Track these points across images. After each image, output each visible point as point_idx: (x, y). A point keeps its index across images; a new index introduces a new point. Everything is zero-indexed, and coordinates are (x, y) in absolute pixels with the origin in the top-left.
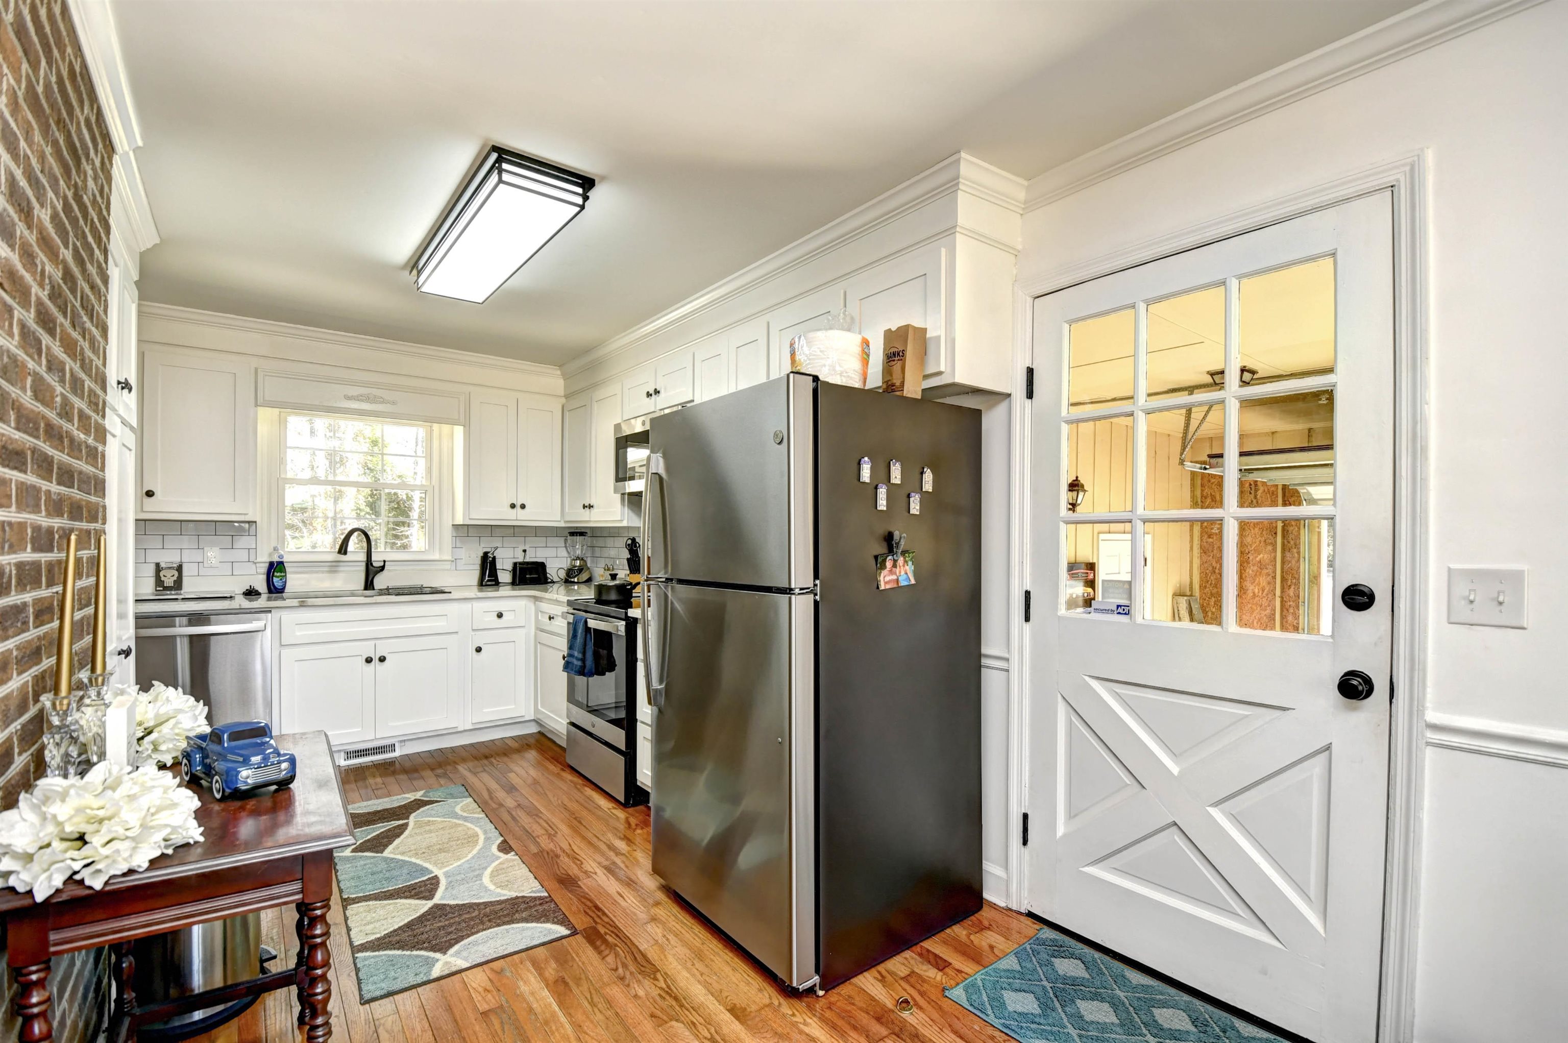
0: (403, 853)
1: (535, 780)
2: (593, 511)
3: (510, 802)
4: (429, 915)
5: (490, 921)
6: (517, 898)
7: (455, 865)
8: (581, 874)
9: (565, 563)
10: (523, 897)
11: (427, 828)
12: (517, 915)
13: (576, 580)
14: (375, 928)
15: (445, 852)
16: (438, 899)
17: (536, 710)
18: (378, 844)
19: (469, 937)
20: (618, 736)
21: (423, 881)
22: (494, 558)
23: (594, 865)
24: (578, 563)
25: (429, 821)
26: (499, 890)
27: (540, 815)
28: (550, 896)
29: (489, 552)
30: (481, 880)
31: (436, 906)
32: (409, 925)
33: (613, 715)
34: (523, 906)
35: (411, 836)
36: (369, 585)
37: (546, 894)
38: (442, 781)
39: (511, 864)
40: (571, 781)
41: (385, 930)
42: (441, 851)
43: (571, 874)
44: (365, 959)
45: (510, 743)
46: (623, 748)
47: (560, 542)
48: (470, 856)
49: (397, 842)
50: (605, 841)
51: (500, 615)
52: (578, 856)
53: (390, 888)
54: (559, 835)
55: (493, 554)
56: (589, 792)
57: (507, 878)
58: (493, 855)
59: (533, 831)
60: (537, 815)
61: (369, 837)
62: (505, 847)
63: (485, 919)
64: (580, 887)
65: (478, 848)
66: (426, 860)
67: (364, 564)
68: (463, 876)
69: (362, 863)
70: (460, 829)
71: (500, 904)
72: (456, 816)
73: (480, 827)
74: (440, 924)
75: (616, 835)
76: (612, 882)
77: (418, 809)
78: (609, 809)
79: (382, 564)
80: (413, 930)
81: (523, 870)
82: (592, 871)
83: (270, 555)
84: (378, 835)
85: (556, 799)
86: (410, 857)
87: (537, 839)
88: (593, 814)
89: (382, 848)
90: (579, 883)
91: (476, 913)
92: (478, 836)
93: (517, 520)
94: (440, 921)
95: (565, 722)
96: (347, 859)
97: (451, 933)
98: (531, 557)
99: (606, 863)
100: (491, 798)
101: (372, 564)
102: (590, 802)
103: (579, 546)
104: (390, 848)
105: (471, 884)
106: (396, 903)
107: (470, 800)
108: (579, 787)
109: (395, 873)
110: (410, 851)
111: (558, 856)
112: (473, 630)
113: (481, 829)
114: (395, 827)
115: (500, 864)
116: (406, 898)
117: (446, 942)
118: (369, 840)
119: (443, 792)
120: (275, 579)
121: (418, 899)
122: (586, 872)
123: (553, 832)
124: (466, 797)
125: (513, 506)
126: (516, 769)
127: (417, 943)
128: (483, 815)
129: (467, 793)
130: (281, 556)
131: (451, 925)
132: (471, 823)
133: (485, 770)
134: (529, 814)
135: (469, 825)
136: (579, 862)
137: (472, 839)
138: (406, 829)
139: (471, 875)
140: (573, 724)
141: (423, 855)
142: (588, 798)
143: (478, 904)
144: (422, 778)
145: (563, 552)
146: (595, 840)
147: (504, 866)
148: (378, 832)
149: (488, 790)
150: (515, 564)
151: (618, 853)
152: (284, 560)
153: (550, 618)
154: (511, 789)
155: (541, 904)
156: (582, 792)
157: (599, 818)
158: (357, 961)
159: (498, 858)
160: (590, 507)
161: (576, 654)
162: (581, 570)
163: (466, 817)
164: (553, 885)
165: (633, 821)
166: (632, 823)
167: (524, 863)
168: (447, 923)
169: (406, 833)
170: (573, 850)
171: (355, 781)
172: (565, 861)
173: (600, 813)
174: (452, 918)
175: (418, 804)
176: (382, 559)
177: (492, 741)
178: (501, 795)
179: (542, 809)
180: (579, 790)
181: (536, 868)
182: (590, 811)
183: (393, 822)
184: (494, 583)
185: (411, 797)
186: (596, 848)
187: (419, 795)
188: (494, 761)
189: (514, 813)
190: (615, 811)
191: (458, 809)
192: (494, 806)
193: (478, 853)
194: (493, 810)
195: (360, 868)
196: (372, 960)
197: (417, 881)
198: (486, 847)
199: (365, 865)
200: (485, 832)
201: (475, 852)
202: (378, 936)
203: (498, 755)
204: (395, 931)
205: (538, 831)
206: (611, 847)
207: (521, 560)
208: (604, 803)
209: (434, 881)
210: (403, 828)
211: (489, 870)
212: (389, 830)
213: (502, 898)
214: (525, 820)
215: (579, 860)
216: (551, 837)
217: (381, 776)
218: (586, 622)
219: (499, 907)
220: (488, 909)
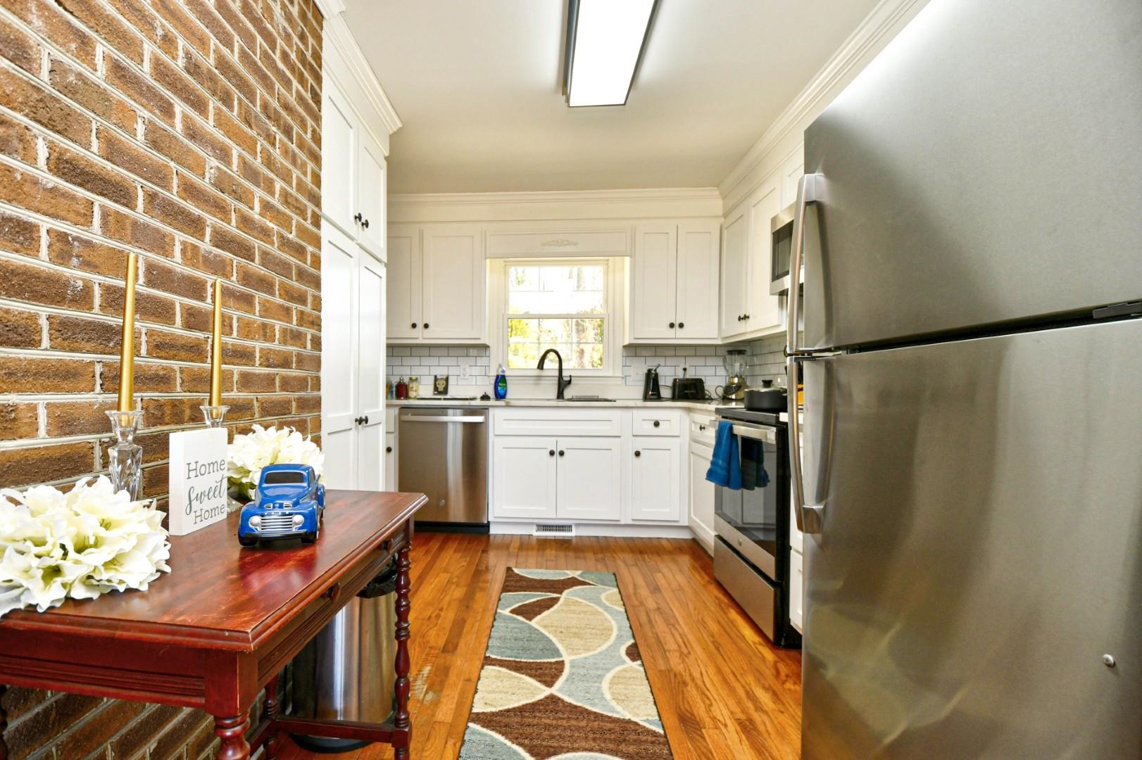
0: (545, 627)
1: (680, 585)
2: (749, 321)
3: (651, 604)
4: (542, 705)
5: (594, 739)
6: (629, 722)
7: (583, 655)
8: (708, 719)
9: (723, 382)
10: (636, 724)
11: (573, 608)
12: (623, 745)
13: (734, 397)
14: (495, 699)
15: (578, 637)
16: (555, 690)
17: (690, 517)
18: (529, 611)
19: (568, 751)
20: (767, 562)
21: (551, 663)
22: (656, 375)
23: (726, 712)
24: (736, 380)
25: (577, 601)
26: (613, 703)
27: (677, 627)
28: (665, 736)
29: (652, 369)
30: (600, 683)
31: (553, 699)
32: (521, 710)
33: (761, 536)
34: (633, 737)
35: (557, 611)
36: (560, 395)
37: (662, 732)
38: (599, 566)
39: (634, 675)
40: (716, 597)
41: (501, 705)
42: (576, 635)
43: (696, 713)
44: (474, 733)
45: (664, 543)
46: (772, 576)
47: (719, 361)
48: (599, 650)
49: (546, 613)
50: (743, 682)
51: (657, 424)
52: (707, 693)
53: (523, 660)
54: (692, 656)
55: (655, 370)
56: (734, 615)
57: (625, 692)
58: (620, 657)
59: (666, 644)
60: (674, 626)
61: (527, 602)
62: (634, 653)
63: (591, 736)
64: (704, 738)
65: (609, 643)
66: (562, 641)
67: (557, 378)
68: (586, 672)
69: (513, 625)
70: (599, 617)
71: (610, 722)
72: (599, 603)
73: (616, 621)
74: (547, 721)
75: (759, 681)
76: (745, 747)
77: (572, 587)
78: (754, 643)
79: (568, 379)
80: (523, 717)
81: (643, 687)
82: (722, 720)
83: (498, 371)
84: (534, 602)
85: (696, 613)
86: (550, 632)
87: (668, 653)
88: (735, 643)
89: (532, 615)
90: (703, 730)
91: (583, 724)
92: (612, 630)
93: (675, 338)
94: (549, 718)
95: (713, 533)
96: (505, 618)
97: (553, 737)
98: (691, 374)
99: (743, 717)
100: (635, 593)
101: (562, 378)
102: (734, 629)
103: (738, 365)
104: (538, 618)
105: (590, 684)
106: (520, 679)
107: (616, 590)
108: (723, 605)
109: (533, 645)
110: (552, 626)
111: (685, 684)
112: (634, 436)
113: (617, 623)
114: (548, 599)
115: (625, 670)
116: (531, 676)
117: (546, 746)
118: (526, 605)
119: (596, 576)
120: (499, 388)
121: (540, 681)
122: (714, 719)
123: (685, 651)
124: (612, 586)
125: (672, 325)
126: (664, 570)
127: (521, 734)
128: (623, 610)
129: (615, 583)
130: (503, 371)
131: (557, 727)
132: (611, 614)
133: (636, 565)
134: (666, 621)
135: (609, 617)
136: (708, 702)
137: (605, 632)
138: (556, 603)
139: (592, 672)
140: (720, 537)
141: (561, 635)
142: (732, 623)
143: (589, 713)
144: (585, 558)
145: (722, 371)
146: (731, 678)
147: (627, 675)
148: (535, 600)
149: (635, 585)
150: (675, 380)
151: (759, 708)
152: (506, 374)
153: (701, 428)
154: (656, 590)
155: (652, 743)
156: (725, 613)
157: (740, 650)
158: (467, 731)
159: (624, 662)
160: (746, 317)
161: (720, 462)
162: (739, 387)
163: (608, 607)
164: (672, 721)
165: (783, 669)
166: (781, 670)
167: (648, 679)
168: (554, 722)
169: (556, 607)
170: (704, 682)
171: (538, 550)
172: (692, 691)
173: (743, 645)
174: (560, 719)
175: (573, 582)
176: (569, 375)
177: (650, 539)
178: (644, 592)
179: (680, 620)
180: (723, 609)
181: (659, 689)
182: (731, 638)
183: (549, 594)
184: (655, 397)
185: (571, 574)
186: (732, 690)
187: (576, 574)
188: (646, 557)
189: (652, 616)
190: (761, 648)
191: (603, 597)
192: (636, 603)
193: (607, 650)
194: (634, 607)
195: (509, 630)
196: (478, 736)
197: (545, 660)
198: (615, 647)
199: (514, 628)
200: (620, 629)
201: (604, 647)
202: (494, 710)
203: (652, 553)
204: (508, 711)
205: (671, 645)
206: (751, 696)
207: (681, 377)
208: (748, 633)
209: (559, 667)
210: (554, 601)
211: (609, 676)
212: (543, 600)
213: (615, 715)
214: (661, 626)
215: (708, 698)
216: (683, 656)
217: (556, 550)
218: (731, 428)
219: (609, 726)
220: (596, 723)
